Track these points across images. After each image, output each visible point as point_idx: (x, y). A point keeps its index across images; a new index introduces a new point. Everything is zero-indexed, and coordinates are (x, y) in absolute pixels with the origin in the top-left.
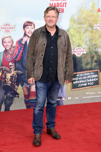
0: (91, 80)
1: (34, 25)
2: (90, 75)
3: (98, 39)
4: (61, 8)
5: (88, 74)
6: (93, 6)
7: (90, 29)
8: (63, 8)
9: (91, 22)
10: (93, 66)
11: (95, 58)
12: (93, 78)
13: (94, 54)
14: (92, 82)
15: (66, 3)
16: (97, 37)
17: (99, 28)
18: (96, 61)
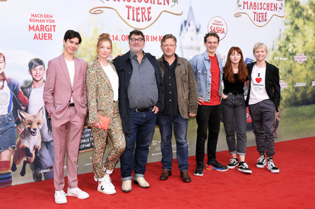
1: (4, 57)
4: (48, 33)
8: (50, 32)
15: (54, 26)
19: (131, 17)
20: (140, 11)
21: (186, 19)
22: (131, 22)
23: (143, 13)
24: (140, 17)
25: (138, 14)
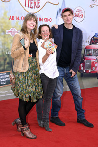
0: (3, 80)
2: (3, 75)
3: (10, 43)
5: (2, 75)
6: (5, 14)
7: (3, 34)
9: (3, 28)
10: (6, 67)
11: (8, 61)
12: (6, 78)
13: (6, 56)
14: (4, 82)
16: (9, 41)
17: (10, 34)
18: (8, 63)
19: (27, 5)
20: (33, 2)
21: (60, 8)
22: (27, 8)
23: (35, 3)
24: (33, 5)
25: (32, 3)
